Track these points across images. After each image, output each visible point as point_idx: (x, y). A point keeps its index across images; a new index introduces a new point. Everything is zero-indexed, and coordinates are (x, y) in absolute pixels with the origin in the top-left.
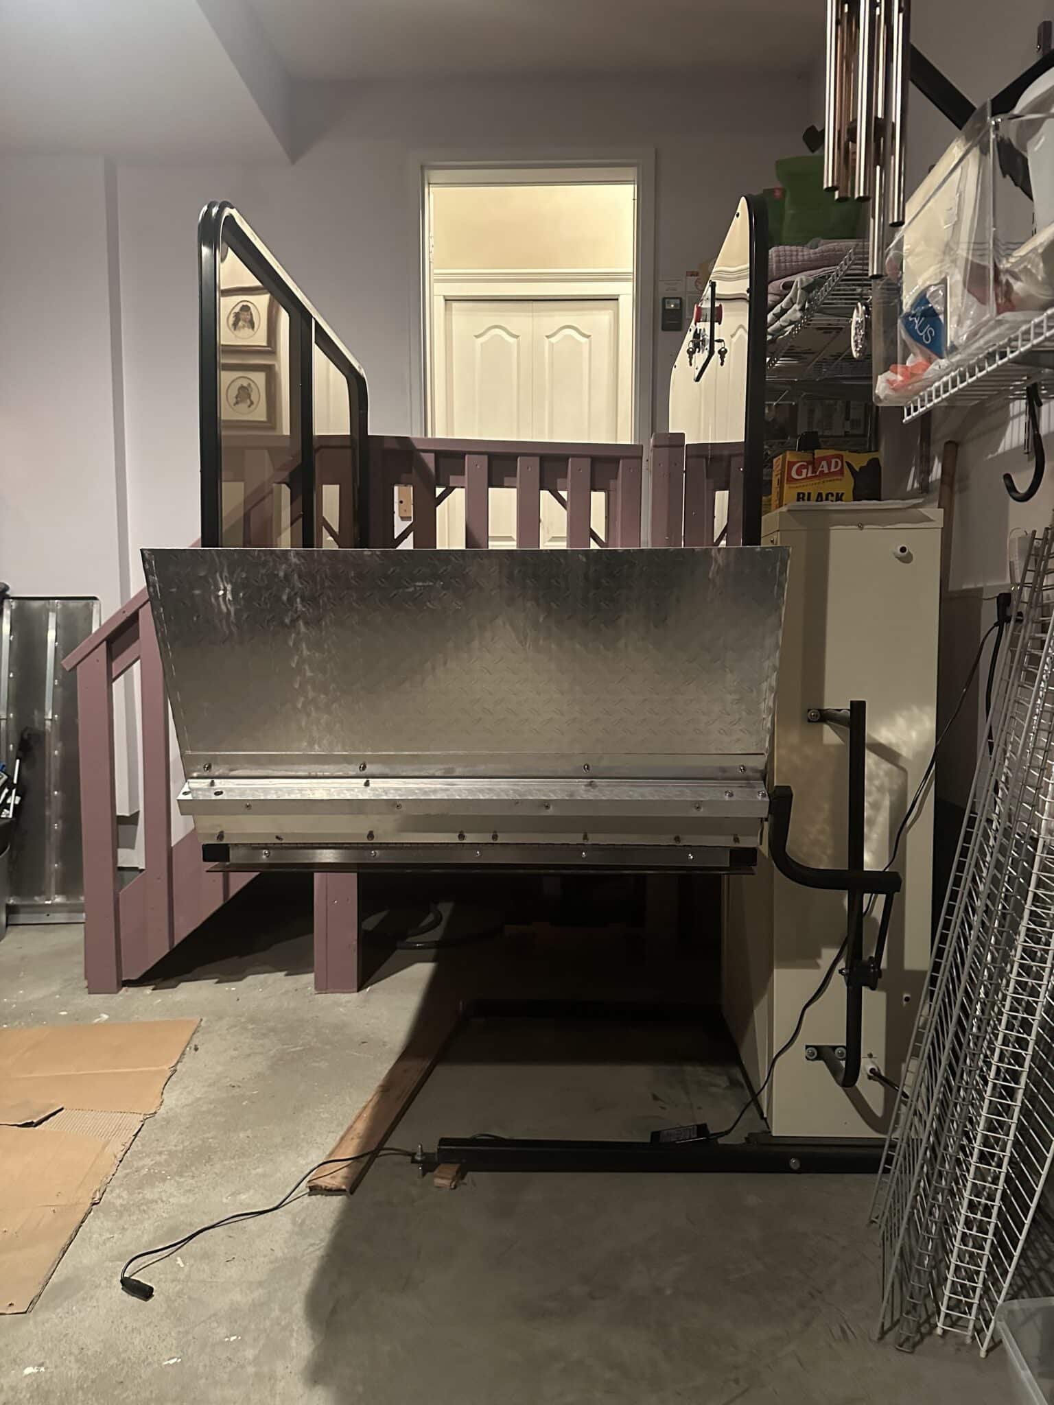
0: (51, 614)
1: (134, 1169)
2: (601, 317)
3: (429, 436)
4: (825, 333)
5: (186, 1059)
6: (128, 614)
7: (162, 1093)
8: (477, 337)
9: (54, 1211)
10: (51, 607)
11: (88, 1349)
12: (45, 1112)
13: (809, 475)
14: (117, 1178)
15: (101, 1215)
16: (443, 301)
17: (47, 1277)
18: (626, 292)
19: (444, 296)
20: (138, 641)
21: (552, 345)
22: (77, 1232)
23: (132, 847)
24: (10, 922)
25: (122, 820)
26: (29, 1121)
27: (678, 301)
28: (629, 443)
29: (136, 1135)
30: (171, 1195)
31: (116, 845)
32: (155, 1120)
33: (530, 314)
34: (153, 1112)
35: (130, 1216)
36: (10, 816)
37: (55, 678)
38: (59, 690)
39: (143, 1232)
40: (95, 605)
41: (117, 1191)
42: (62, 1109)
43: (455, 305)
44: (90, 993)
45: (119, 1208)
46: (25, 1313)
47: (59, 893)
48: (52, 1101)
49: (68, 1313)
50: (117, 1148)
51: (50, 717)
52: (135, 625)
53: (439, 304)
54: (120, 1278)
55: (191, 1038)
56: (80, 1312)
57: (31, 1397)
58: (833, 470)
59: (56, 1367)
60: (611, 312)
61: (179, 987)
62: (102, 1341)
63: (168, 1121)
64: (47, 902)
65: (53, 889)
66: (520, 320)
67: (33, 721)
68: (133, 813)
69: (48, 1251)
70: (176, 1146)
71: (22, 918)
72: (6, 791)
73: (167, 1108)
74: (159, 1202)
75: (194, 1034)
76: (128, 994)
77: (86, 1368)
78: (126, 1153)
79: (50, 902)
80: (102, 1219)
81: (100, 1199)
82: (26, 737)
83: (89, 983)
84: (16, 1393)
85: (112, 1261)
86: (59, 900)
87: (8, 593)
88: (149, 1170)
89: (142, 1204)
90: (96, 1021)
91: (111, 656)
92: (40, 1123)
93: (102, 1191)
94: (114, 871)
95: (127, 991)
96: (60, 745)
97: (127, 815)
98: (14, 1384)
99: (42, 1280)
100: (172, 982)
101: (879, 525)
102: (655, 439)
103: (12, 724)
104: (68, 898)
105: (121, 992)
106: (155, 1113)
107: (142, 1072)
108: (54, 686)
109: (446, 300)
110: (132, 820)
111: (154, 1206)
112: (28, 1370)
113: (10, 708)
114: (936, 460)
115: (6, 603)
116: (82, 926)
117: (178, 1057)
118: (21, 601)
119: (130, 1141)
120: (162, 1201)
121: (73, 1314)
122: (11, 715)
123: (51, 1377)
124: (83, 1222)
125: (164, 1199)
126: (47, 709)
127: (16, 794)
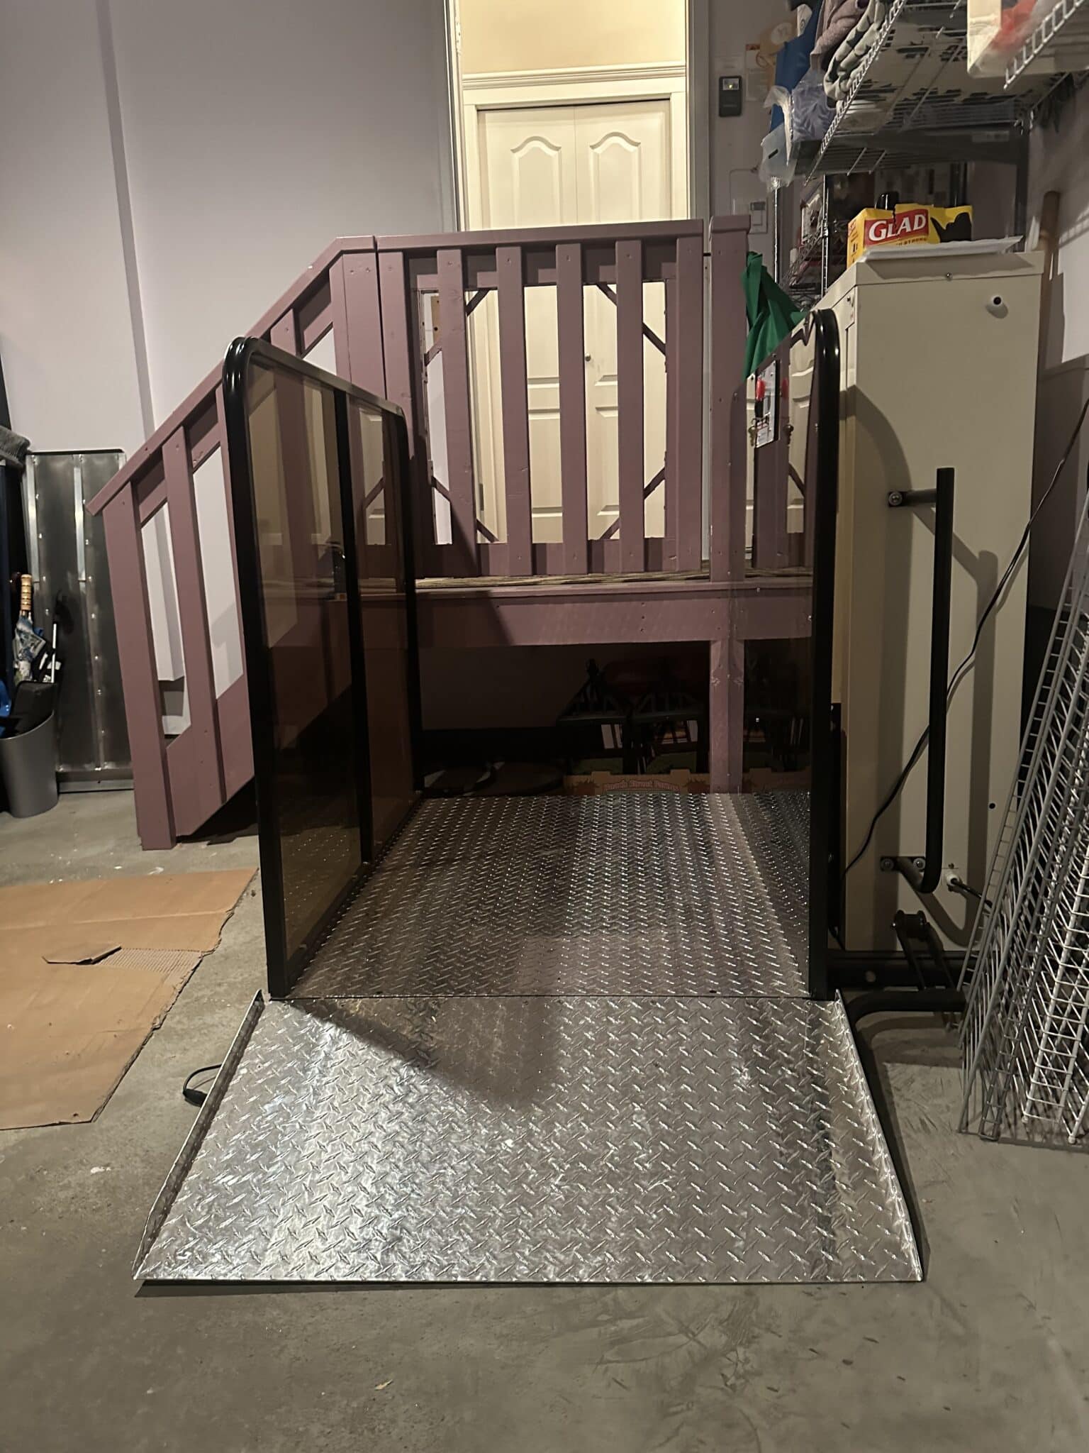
0: (75, 469)
1: (194, 999)
2: (652, 121)
3: (463, 229)
4: (907, 57)
5: (243, 904)
6: (151, 451)
7: (220, 934)
8: (514, 151)
9: (115, 1036)
10: (74, 462)
11: (154, 1151)
12: (103, 950)
13: (889, 235)
14: (178, 1007)
15: (162, 1038)
16: (475, 112)
17: (112, 1090)
18: (678, 88)
19: (476, 106)
20: (163, 483)
21: (597, 156)
22: (139, 1053)
23: (180, 714)
24: (61, 791)
25: (165, 686)
26: (88, 959)
27: (737, 81)
28: (685, 218)
29: (194, 970)
30: (231, 1020)
31: (162, 711)
32: (214, 957)
33: (572, 121)
34: (211, 949)
35: (191, 1038)
36: (52, 681)
37: (85, 538)
38: (90, 550)
39: (204, 1052)
40: (120, 459)
41: (178, 1018)
42: (119, 949)
43: (488, 115)
44: (144, 850)
45: (180, 1032)
46: (90, 1121)
47: (108, 760)
48: (110, 942)
49: (132, 1121)
50: (176, 980)
51: (84, 579)
52: (160, 464)
53: (470, 116)
54: (182, 1091)
55: (248, 885)
56: (144, 1120)
57: (99, 1192)
58: (916, 228)
59: (122, 1166)
60: (661, 114)
61: (235, 841)
62: (167, 1144)
63: (227, 958)
64: (97, 769)
65: (102, 755)
66: (562, 129)
67: (67, 585)
68: (178, 677)
69: (111, 1069)
70: (235, 978)
71: (72, 786)
72: (46, 656)
73: (226, 946)
74: (220, 1026)
75: (251, 881)
76: (183, 849)
77: (151, 1168)
78: (185, 985)
79: (100, 769)
80: (163, 1042)
81: (161, 1025)
82: (60, 599)
83: (142, 841)
84: (84, 1188)
85: (173, 1077)
86: (108, 766)
87: (29, 449)
88: (209, 999)
89: (202, 1029)
90: (151, 873)
91: (137, 499)
92: (98, 960)
93: (162, 1018)
94: (160, 739)
95: (181, 846)
96: (96, 608)
97: (172, 679)
98: (82, 1181)
99: (106, 1093)
100: (226, 837)
101: (972, 274)
102: (714, 225)
103: (45, 588)
104: (117, 765)
105: (176, 848)
106: (213, 950)
107: (200, 916)
108: (85, 546)
109: (478, 111)
110: (176, 686)
111: (215, 1029)
112: (94, 1170)
113: (42, 572)
114: (1034, 221)
115: (28, 458)
116: (132, 792)
117: (235, 902)
118: (43, 457)
119: (190, 974)
120: (223, 1025)
121: (137, 1122)
122: (44, 578)
123: (118, 1176)
124: (144, 1044)
125: (225, 1023)
126: (79, 570)
127: (56, 660)
